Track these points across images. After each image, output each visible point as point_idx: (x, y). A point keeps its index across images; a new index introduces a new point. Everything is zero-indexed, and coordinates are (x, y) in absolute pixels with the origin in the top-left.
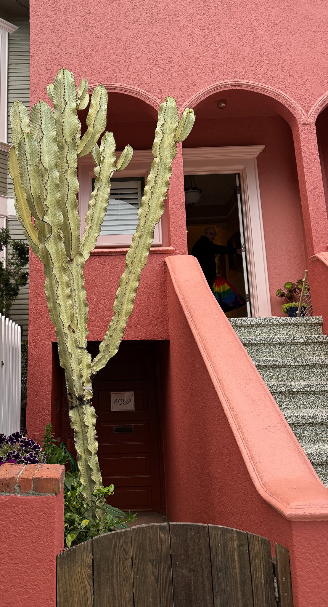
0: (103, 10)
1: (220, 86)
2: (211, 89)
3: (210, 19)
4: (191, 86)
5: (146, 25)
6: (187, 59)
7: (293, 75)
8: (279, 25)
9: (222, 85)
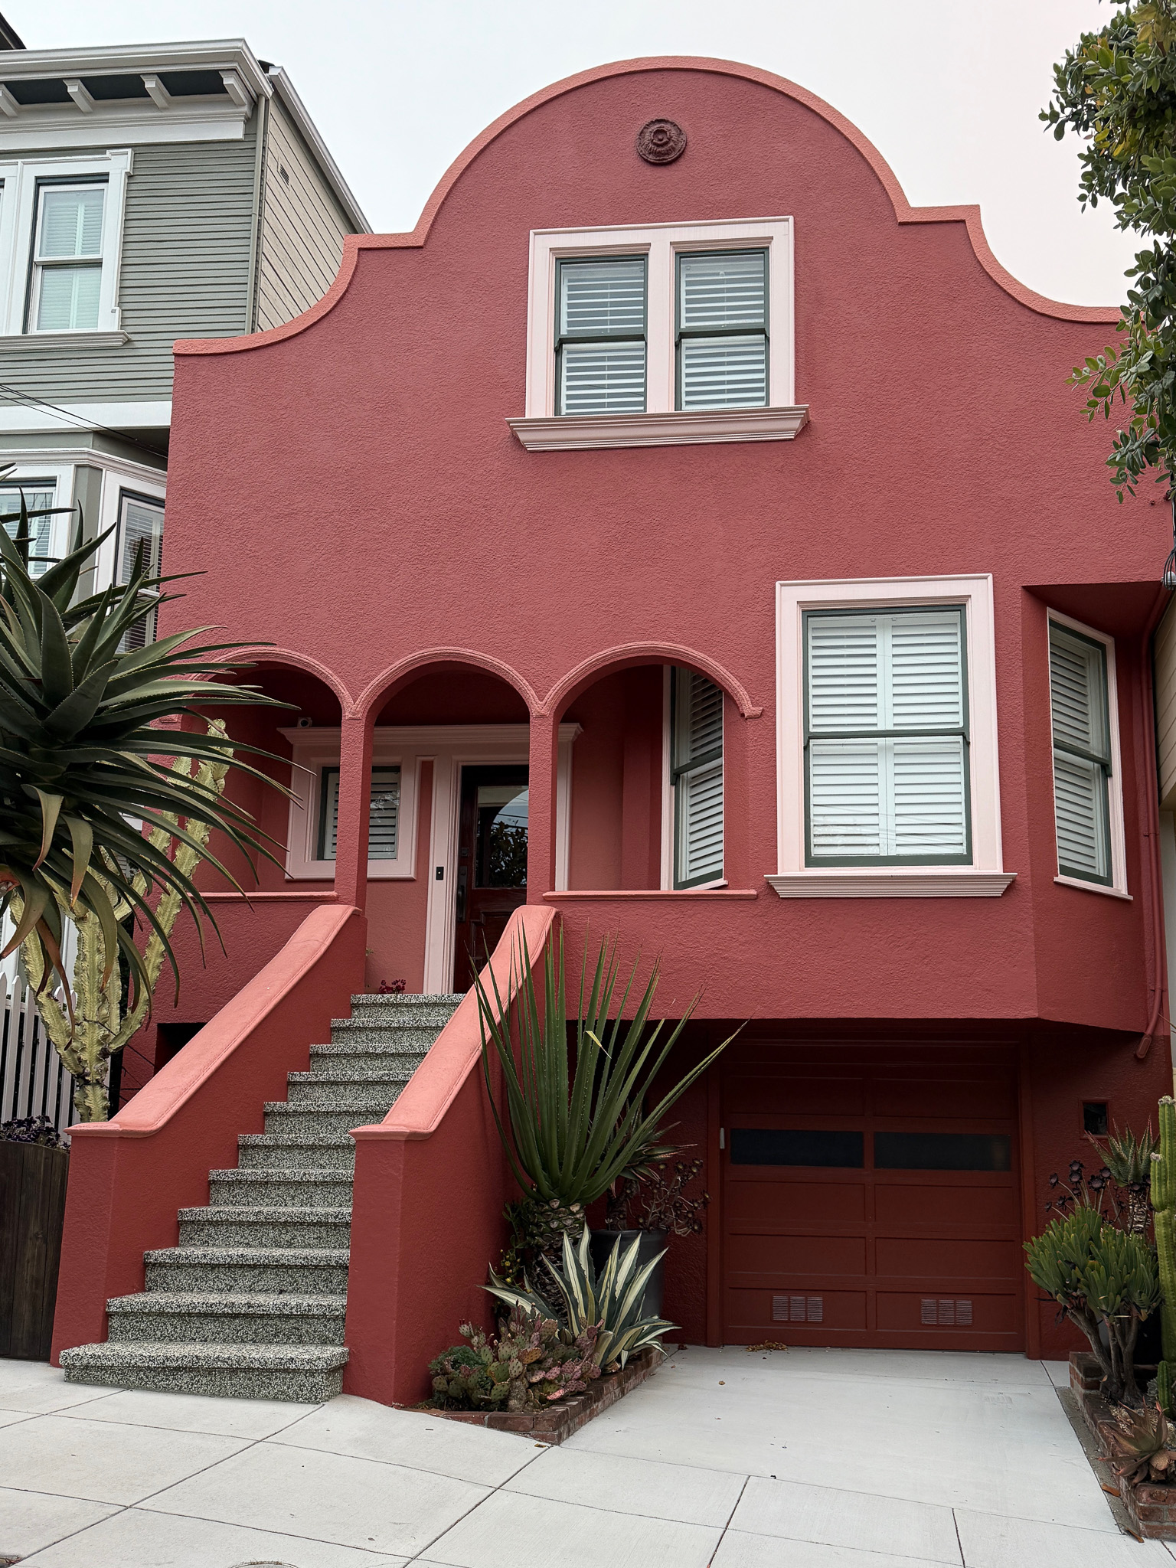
0: (271, 529)
1: (425, 656)
2: (411, 661)
3: (426, 548)
4: (387, 654)
5: (332, 555)
6: (385, 612)
7: (533, 641)
8: (524, 559)
9: (428, 655)
